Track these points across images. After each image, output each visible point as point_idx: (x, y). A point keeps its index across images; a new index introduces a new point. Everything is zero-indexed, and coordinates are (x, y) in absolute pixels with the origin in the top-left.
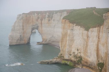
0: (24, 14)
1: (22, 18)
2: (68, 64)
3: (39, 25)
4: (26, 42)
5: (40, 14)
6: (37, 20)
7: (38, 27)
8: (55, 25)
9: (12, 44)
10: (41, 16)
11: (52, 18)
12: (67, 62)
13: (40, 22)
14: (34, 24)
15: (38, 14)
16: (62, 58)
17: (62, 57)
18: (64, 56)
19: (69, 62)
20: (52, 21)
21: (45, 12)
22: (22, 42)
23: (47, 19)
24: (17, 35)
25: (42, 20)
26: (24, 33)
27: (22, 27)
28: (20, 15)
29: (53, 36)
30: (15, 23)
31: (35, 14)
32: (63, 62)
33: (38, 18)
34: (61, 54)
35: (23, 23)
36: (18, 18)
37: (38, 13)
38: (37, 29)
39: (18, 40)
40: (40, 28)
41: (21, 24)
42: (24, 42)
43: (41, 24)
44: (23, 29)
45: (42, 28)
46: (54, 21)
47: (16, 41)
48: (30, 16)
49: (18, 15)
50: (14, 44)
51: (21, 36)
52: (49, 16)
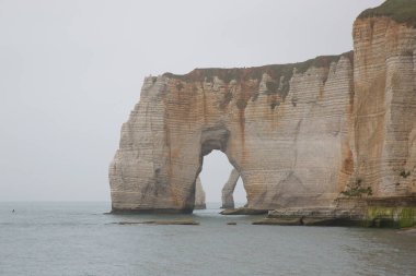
0: (168, 75)
1: (163, 93)
3: (234, 127)
4: (181, 204)
5: (233, 81)
6: (223, 106)
7: (227, 136)
8: (299, 125)
9: (122, 206)
10: (240, 88)
11: (287, 94)
12: (388, 212)
13: (236, 116)
14: (212, 124)
15: (227, 81)
16: (365, 195)
17: (363, 191)
18: (374, 188)
19: (400, 210)
20: (288, 106)
21: (256, 72)
22: (165, 201)
23: (263, 97)
24: (144, 167)
25: (242, 105)
26: (170, 160)
27: (161, 134)
28: (155, 79)
29: (291, 174)
30: (134, 114)
31: (216, 79)
32: (371, 214)
33: (228, 96)
34: (359, 181)
35: (167, 116)
36: (145, 92)
37: (227, 75)
38: (223, 148)
39: (147, 188)
40: (235, 141)
41: (159, 120)
42: (170, 199)
43: (242, 121)
44: (167, 143)
45: (243, 140)
46: (295, 105)
47: (138, 193)
48: (195, 89)
49: (147, 80)
50: (133, 206)
51: (157, 171)
52: (272, 88)
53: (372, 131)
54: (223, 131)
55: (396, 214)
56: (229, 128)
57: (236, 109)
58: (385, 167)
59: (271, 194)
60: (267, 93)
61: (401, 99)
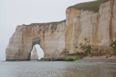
0: (24, 25)
1: (22, 30)
2: (74, 59)
3: (42, 38)
4: (26, 58)
5: (42, 26)
6: (39, 33)
7: (40, 40)
8: (59, 37)
9: (9, 59)
10: (44, 28)
11: (56, 29)
12: (72, 57)
13: (42, 35)
14: (35, 38)
15: (40, 27)
16: (67, 53)
19: (75, 57)
20: (56, 32)
21: (48, 24)
22: (22, 58)
23: (50, 30)
24: (16, 49)
25: (44, 32)
26: (23, 47)
27: (21, 40)
28: (19, 26)
29: (57, 50)
30: (13, 35)
31: (37, 26)
32: (68, 58)
33: (40, 30)
34: (66, 50)
35: (23, 35)
36: (17, 29)
37: (40, 25)
38: (39, 44)
39: (16, 54)
40: (42, 42)
41: (20, 37)
42: (23, 57)
43: (44, 36)
44: (23, 42)
45: (44, 41)
46: (58, 32)
47: (13, 56)
48: (31, 29)
49: (17, 26)
50: (12, 59)
51: (19, 50)
52: (52, 28)
53: (70, 37)
54: (39, 39)
55: (74, 58)
56: (40, 38)
57: (42, 33)
58: (72, 46)
59: (51, 55)
60: (51, 29)
61: (77, 29)
